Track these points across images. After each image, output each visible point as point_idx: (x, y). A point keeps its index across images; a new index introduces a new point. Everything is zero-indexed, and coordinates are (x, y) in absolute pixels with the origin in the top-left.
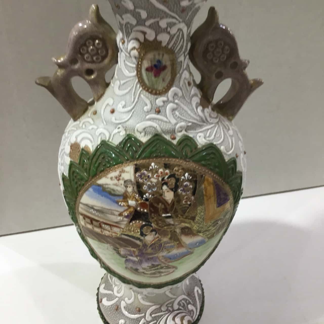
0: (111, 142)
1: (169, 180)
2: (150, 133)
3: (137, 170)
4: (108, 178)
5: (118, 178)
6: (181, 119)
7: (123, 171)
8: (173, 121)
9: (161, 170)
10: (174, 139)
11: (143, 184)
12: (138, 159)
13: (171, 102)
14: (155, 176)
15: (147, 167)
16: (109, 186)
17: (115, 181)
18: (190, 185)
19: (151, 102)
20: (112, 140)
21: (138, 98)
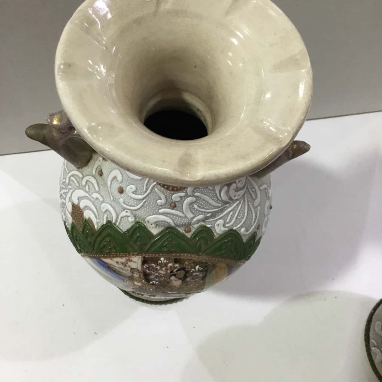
0: (117, 226)
1: (179, 272)
2: (162, 226)
3: (144, 262)
4: (114, 261)
5: (125, 264)
6: (199, 211)
7: (131, 261)
8: (190, 215)
9: (170, 265)
10: (189, 231)
11: (150, 274)
12: (148, 251)
13: (190, 196)
14: (163, 269)
15: (155, 261)
16: (115, 267)
17: (122, 266)
18: (200, 274)
19: (166, 197)
20: (119, 224)
21: (151, 190)
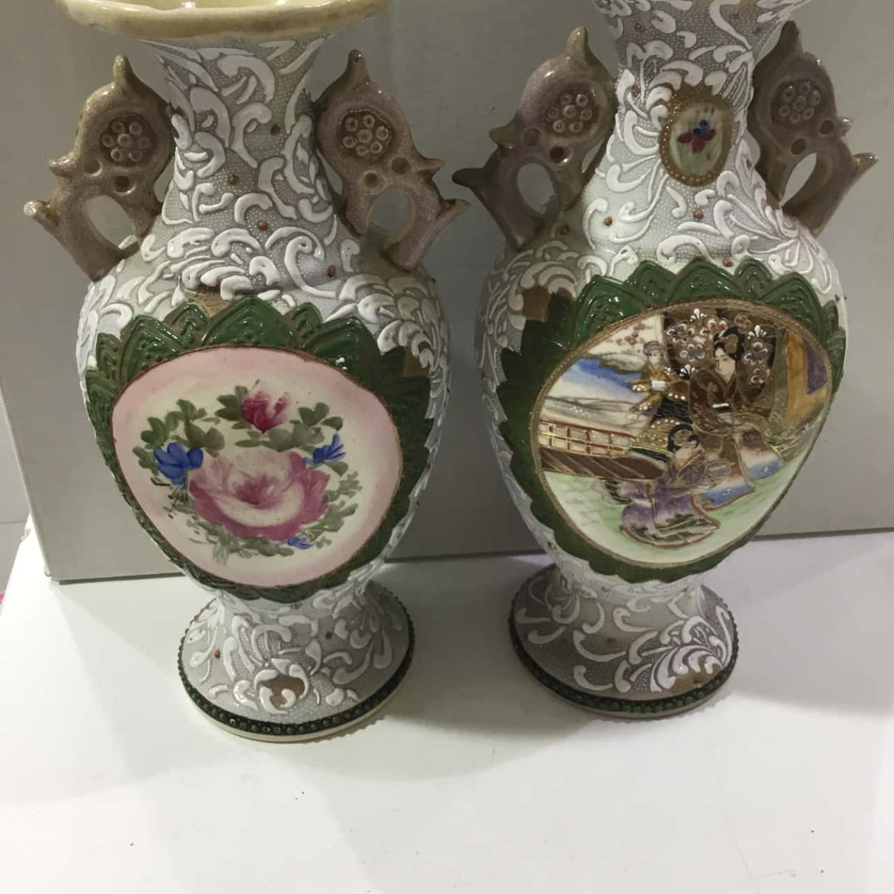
0: (611, 278)
1: (727, 338)
2: (685, 258)
3: (667, 323)
4: (612, 342)
5: (632, 340)
6: (741, 228)
7: (642, 327)
8: (727, 233)
9: (711, 321)
10: (729, 265)
11: (680, 347)
12: (667, 304)
13: (721, 198)
14: (701, 332)
15: (685, 317)
16: (615, 357)
17: (627, 346)
18: (763, 348)
19: (686, 199)
20: (614, 272)
21: (661, 194)
